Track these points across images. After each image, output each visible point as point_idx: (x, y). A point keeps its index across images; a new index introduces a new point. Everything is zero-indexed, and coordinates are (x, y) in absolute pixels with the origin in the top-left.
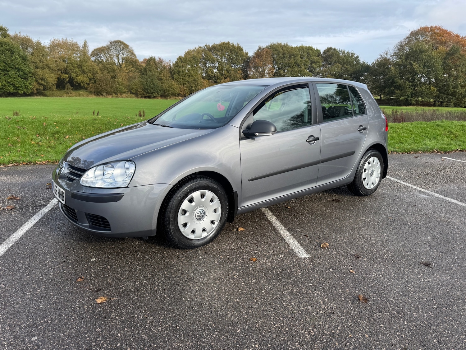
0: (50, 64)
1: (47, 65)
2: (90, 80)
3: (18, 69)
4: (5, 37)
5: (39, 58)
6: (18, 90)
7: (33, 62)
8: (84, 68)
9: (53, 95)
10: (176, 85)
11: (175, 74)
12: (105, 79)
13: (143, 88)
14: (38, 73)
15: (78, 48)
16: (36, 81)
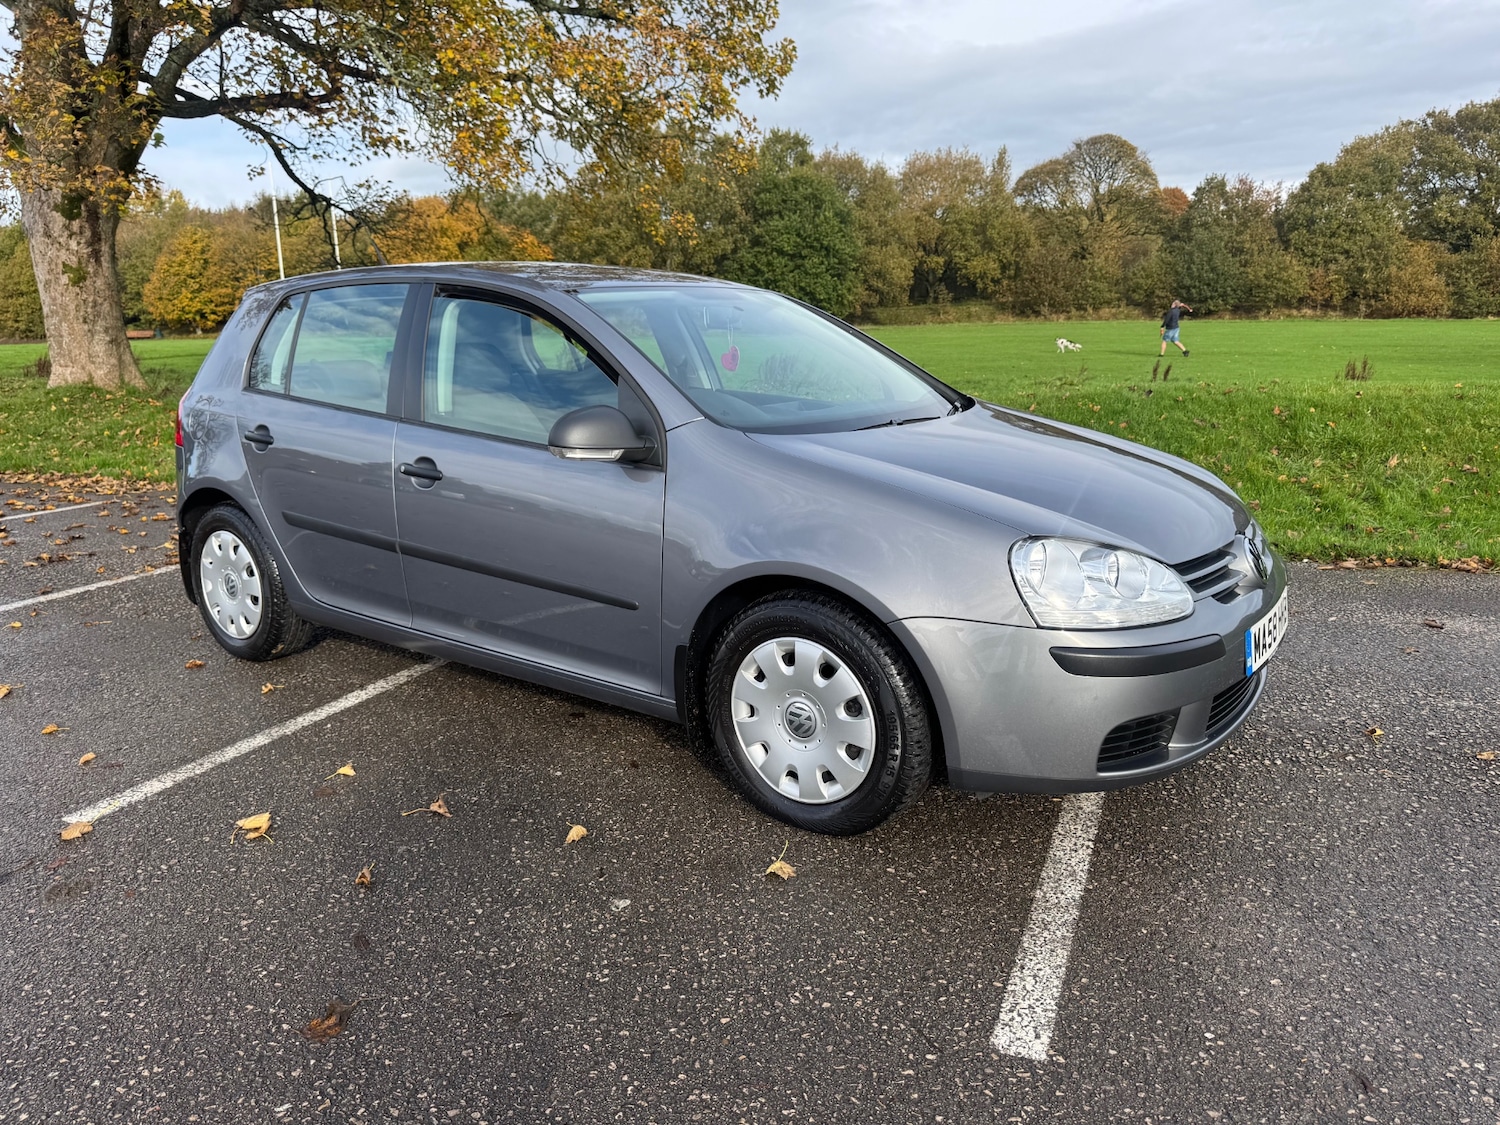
0: (904, 229)
1: (895, 231)
2: (1004, 268)
3: (828, 250)
4: (802, 163)
5: (878, 214)
8: (991, 233)
9: (896, 321)
10: (1296, 268)
11: (1294, 228)
12: (1052, 261)
13: (1175, 285)
14: (871, 258)
15: (979, 172)
16: (866, 281)
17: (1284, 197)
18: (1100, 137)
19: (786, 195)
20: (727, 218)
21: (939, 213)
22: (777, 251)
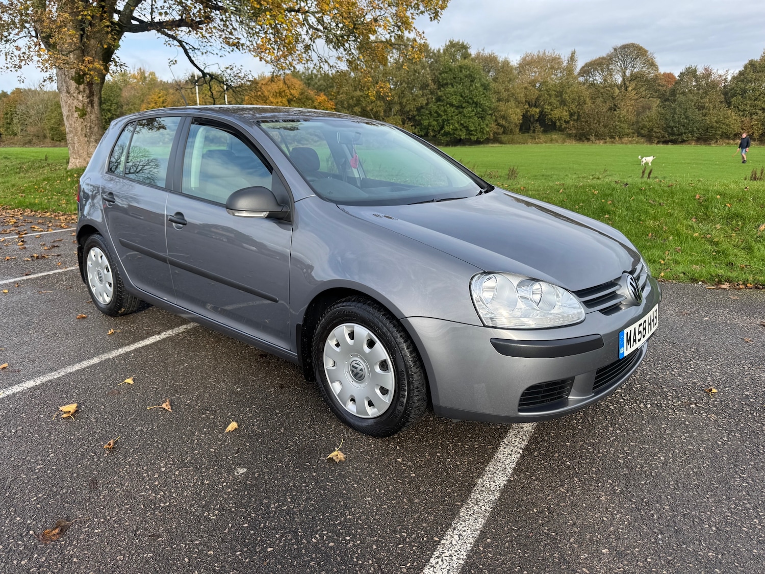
0: (518, 94)
1: (513, 94)
2: (571, 115)
3: (476, 104)
4: (465, 58)
5: (504, 85)
6: (471, 135)
7: (495, 92)
8: (565, 96)
9: (512, 142)
10: (734, 118)
11: (734, 95)
12: (597, 112)
13: (665, 126)
14: (500, 108)
15: (560, 63)
16: (496, 121)
17: (729, 78)
18: (628, 45)
19: (455, 75)
20: (424, 86)
21: (538, 85)
22: (450, 104)
